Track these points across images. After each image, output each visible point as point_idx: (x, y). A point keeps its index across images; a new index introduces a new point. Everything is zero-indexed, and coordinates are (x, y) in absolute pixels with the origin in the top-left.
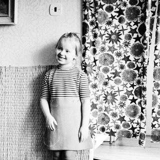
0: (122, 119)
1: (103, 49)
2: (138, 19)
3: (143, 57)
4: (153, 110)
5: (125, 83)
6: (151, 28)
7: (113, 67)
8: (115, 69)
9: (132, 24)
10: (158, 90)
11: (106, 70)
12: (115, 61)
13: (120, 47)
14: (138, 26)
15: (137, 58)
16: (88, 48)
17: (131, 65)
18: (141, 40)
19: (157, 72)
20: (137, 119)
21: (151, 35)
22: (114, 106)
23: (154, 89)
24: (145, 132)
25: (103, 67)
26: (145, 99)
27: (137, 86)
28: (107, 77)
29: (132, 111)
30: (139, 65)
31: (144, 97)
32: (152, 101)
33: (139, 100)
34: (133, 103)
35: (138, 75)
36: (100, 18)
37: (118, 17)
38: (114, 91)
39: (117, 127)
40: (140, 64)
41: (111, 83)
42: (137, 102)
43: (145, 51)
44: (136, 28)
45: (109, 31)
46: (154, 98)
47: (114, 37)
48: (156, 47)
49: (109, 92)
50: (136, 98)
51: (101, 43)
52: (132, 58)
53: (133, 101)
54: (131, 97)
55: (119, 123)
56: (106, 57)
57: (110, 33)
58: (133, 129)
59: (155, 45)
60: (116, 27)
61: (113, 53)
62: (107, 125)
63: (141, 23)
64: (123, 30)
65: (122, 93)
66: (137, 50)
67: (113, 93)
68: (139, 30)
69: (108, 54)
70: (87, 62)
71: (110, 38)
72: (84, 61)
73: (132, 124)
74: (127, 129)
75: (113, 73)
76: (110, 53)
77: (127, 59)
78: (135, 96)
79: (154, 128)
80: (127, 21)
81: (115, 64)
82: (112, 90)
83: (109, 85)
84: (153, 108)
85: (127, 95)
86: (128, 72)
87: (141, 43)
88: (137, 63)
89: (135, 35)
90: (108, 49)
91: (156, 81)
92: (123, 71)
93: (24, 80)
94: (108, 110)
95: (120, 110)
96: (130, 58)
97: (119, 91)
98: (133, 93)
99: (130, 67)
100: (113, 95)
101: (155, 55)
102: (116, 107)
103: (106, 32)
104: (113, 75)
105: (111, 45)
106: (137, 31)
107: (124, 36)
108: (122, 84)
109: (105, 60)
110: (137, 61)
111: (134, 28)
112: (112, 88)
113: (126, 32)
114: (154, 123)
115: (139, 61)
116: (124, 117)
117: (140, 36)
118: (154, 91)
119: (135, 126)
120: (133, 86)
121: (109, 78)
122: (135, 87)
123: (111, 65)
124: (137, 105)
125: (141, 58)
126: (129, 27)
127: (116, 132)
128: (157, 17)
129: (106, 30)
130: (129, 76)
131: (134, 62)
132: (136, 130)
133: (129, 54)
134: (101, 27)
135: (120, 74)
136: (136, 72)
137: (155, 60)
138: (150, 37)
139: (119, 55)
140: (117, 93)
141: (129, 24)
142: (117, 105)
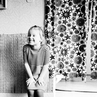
0: (72, 66)
1: (60, 22)
2: (81, 3)
3: (84, 26)
4: (91, 59)
5: (73, 43)
6: (90, 9)
7: (66, 33)
8: (67, 34)
9: (77, 6)
10: (94, 47)
11: (62, 35)
12: (67, 29)
13: (70, 20)
14: (80, 7)
15: (80, 27)
16: (49, 22)
17: (77, 32)
18: (83, 16)
19: (93, 35)
20: (81, 65)
21: (89, 13)
22: (66, 57)
23: (92, 46)
24: (86, 73)
25: (60, 33)
26: (85, 52)
27: (81, 45)
28: (62, 40)
29: (78, 60)
31: (85, 51)
32: (91, 54)
33: (82, 53)
34: (79, 56)
35: (81, 38)
36: (57, 3)
37: (68, 2)
38: (66, 48)
39: (69, 71)
40: (83, 31)
41: (65, 43)
42: (81, 54)
43: (85, 22)
44: (80, 9)
45: (63, 11)
46: (92, 51)
47: (66, 15)
48: (92, 20)
49: (64, 49)
50: (80, 52)
51: (59, 18)
52: (77, 27)
53: (79, 54)
54: (77, 52)
55: (70, 68)
56: (62, 26)
60: (67, 8)
61: (65, 24)
62: (63, 69)
63: (83, 6)
64: (72, 10)
65: (72, 49)
66: (80, 22)
67: (66, 49)
69: (63, 25)
70: (48, 30)
71: (63, 15)
73: (78, 68)
74: (75, 72)
75: (66, 37)
76: (64, 24)
77: (74, 28)
78: (79, 51)
79: (92, 71)
80: (74, 4)
81: (67, 31)
82: (65, 47)
83: (64, 45)
84: (91, 58)
85: (74, 51)
86: (74, 36)
87: (83, 18)
88: (81, 30)
89: (79, 13)
90: (62, 22)
91: (93, 41)
92: (72, 35)
93: (12, 42)
94: (63, 60)
95: (71, 60)
96: (76, 28)
97: (69, 48)
98: (78, 49)
99: (76, 33)
100: (66, 51)
101: (92, 25)
102: (68, 58)
103: (61, 12)
105: (64, 19)
106: (80, 10)
107: (72, 14)
108: (71, 43)
109: (61, 29)
110: (80, 29)
111: (78, 8)
112: (65, 46)
113: (73, 11)
114: (92, 68)
115: (82, 29)
116: (73, 64)
117: (82, 13)
118: (92, 47)
119: (80, 69)
120: (78, 45)
121: (63, 40)
122: (80, 45)
123: (65, 32)
124: (81, 56)
126: (75, 8)
127: (68, 74)
128: (93, 1)
129: (61, 10)
130: (75, 39)
131: (79, 30)
132: (80, 72)
133: (75, 25)
134: (58, 8)
135: (70, 38)
136: (80, 36)
137: (92, 28)
138: (89, 14)
139: (69, 25)
140: (68, 49)
141: (75, 6)
142: (69, 57)
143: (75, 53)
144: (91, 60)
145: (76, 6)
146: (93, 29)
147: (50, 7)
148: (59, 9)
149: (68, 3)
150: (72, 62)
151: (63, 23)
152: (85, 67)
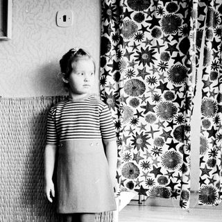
0: (157, 171)
1: (131, 73)
2: (179, 31)
3: (186, 84)
4: (201, 159)
5: (161, 121)
6: (199, 44)
7: (144, 99)
8: (146, 100)
9: (170, 38)
10: (208, 131)
11: (135, 103)
12: (147, 89)
13: (154, 70)
14: (178, 41)
15: (177, 86)
17: (169, 96)
18: (183, 60)
19: (207, 105)
20: (177, 171)
21: (198, 54)
22: (145, 153)
23: (203, 128)
24: (189, 189)
25: (131, 98)
26: (189, 142)
27: (178, 125)
28: (136, 113)
29: (171, 160)
30: (181, 95)
31: (187, 139)
32: (200, 146)
33: (181, 144)
34: (172, 149)
35: (179, 110)
36: (126, 30)
37: (150, 28)
38: (145, 131)
39: (150, 183)
40: (183, 94)
41: (142, 120)
42: (178, 147)
43: (189, 75)
44: (176, 44)
45: (139, 48)
46: (203, 141)
47: (146, 57)
48: (204, 70)
49: (139, 134)
50: (175, 141)
51: (128, 64)
52: (170, 86)
53: (172, 145)
54: (169, 141)
55: (152, 176)
56: (135, 83)
57: (140, 51)
58: (172, 185)
59: (204, 68)
60: (148, 42)
61: (144, 79)
62: (136, 180)
63: (183, 37)
64: (158, 47)
65: (157, 135)
66: (177, 75)
67: (144, 134)
68: (180, 46)
69: (137, 80)
70: (108, 91)
71: (140, 58)
72: (104, 90)
73: (171, 178)
74: (163, 186)
75: (144, 107)
76: (140, 78)
77: (163, 87)
78: (174, 139)
79: (203, 185)
80: (163, 34)
81: (146, 94)
82: (143, 130)
83: (139, 124)
84: (201, 156)
85: (163, 138)
86: (164, 105)
87: (184, 65)
88: (178, 93)
89: (175, 54)
90: (137, 73)
91: (206, 118)
92: (158, 104)
94: (138, 158)
95: (154, 158)
96: (168, 86)
97: (152, 132)
98: (172, 134)
99: (167, 99)
100: (144, 138)
101: (203, 81)
102: (148, 155)
103: (135, 50)
104: (144, 110)
105: (141, 67)
106: (177, 47)
107: (160, 55)
108: (157, 121)
109: (134, 88)
110: (177, 89)
111: (172, 43)
112: (143, 127)
113: (163, 50)
114: (203, 178)
115: (181, 90)
116: (160, 168)
117: (181, 54)
118: (202, 131)
119: (174, 180)
120: (171, 125)
121: (139, 114)
122: (175, 127)
123: (142, 96)
124: (178, 152)
125: (183, 85)
126: (166, 43)
127: (147, 190)
128: (206, 29)
129: (135, 47)
130: (166, 111)
131: (174, 92)
132: (176, 187)
133: (166, 80)
134: (128, 42)
135: (154, 109)
136: (176, 105)
137: (204, 88)
138: (198, 57)
139: (152, 81)
140: (150, 135)
141: (166, 39)
142: (150, 152)
143: (166, 143)
144: (201, 161)
145: (168, 39)
146: (205, 90)
147: (110, 38)
148: (129, 44)
149: (151, 30)
150: (158, 164)
151: (139, 75)
152: (189, 176)
